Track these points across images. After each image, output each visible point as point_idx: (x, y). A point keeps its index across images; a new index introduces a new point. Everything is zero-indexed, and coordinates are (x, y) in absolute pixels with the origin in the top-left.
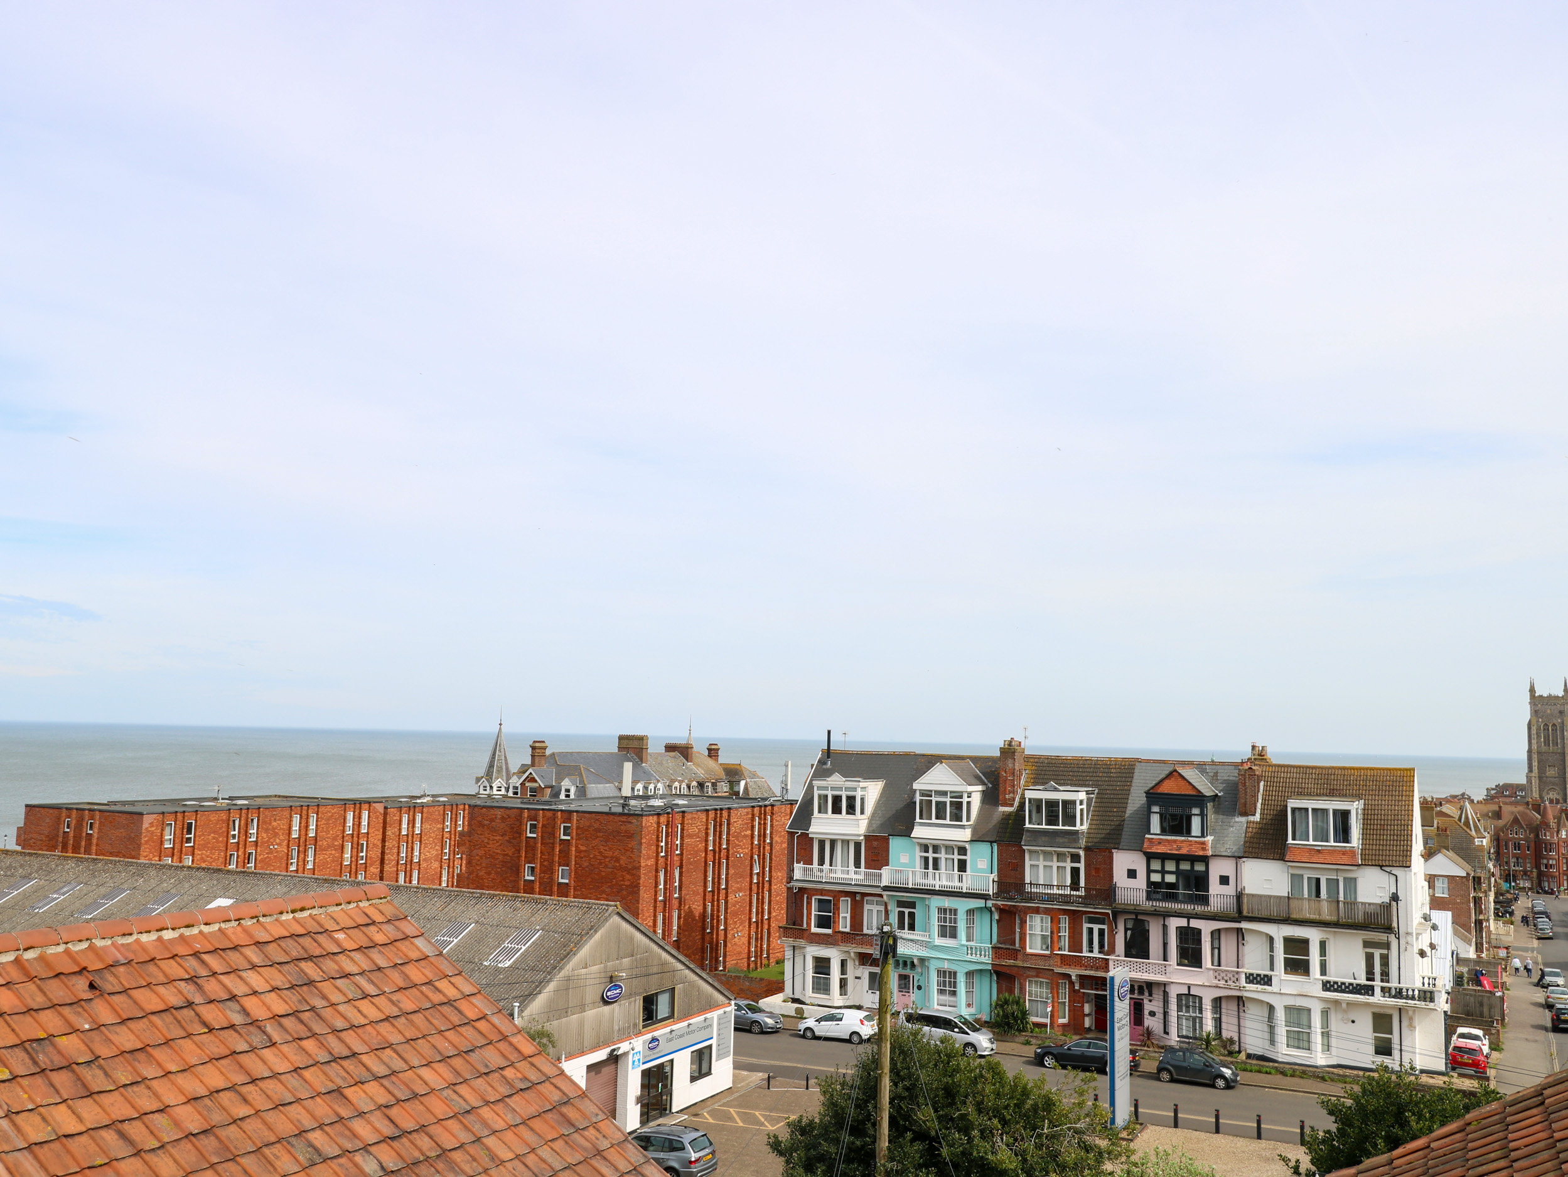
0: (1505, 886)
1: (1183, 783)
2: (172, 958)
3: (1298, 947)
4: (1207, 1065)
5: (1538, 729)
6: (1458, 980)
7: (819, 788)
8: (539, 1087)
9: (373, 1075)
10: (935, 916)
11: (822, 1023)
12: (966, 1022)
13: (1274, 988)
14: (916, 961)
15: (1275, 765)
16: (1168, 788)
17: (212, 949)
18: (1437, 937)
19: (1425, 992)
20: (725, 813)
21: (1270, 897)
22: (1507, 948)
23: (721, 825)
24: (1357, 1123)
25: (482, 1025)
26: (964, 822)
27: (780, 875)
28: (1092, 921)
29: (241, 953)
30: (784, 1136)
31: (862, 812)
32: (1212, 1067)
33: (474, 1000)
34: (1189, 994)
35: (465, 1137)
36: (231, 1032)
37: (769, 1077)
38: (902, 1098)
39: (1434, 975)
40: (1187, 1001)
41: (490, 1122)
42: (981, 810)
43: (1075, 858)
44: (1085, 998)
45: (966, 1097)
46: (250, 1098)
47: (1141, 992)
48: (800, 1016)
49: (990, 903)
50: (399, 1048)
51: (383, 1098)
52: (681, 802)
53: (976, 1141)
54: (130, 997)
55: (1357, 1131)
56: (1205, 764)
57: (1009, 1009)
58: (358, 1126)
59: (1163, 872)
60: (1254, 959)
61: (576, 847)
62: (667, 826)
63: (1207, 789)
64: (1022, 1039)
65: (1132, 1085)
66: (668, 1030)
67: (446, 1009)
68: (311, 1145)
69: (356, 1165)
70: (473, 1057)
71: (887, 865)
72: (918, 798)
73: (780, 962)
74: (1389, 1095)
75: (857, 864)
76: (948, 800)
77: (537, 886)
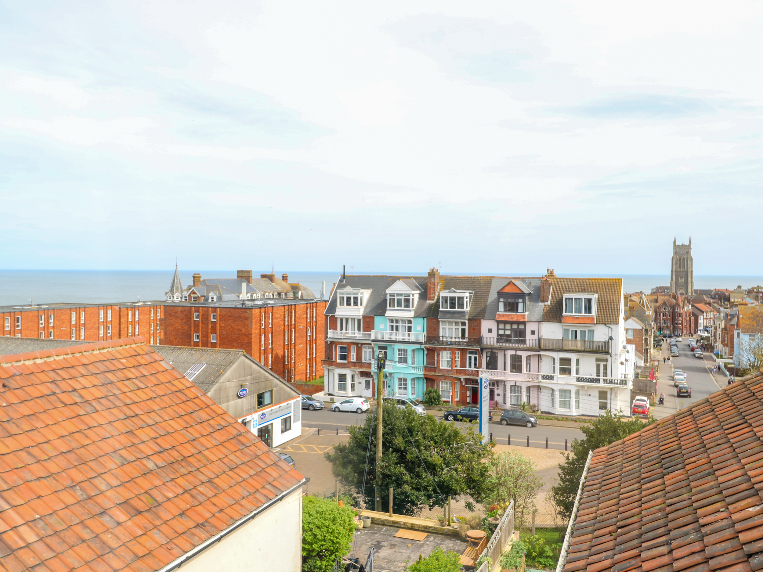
0: (658, 333)
1: (514, 287)
2: (42, 372)
3: (566, 362)
4: (524, 417)
5: (677, 260)
6: (637, 376)
7: (340, 293)
8: (226, 428)
9: (147, 424)
10: (397, 352)
11: (343, 404)
12: (412, 402)
13: (555, 381)
14: (387, 374)
15: (558, 278)
16: (508, 290)
17: (61, 367)
18: (628, 356)
19: (623, 381)
20: (293, 307)
21: (554, 340)
22: (658, 361)
23: (291, 313)
24: (596, 436)
25: (196, 401)
26: (411, 308)
27: (321, 336)
28: (471, 353)
29: (76, 369)
30: (332, 453)
31: (361, 305)
32: (525, 417)
33: (192, 389)
34: (515, 385)
35: (194, 451)
36: (75, 406)
37: (319, 430)
38: (388, 434)
39: (627, 373)
40: (515, 389)
41: (205, 444)
42: (419, 302)
43: (463, 324)
44: (467, 389)
45: (418, 432)
46: (89, 435)
47: (493, 385)
48: (332, 401)
49: (423, 346)
50: (158, 412)
51: (153, 435)
52: (271, 302)
53: (423, 452)
54: (24, 390)
55: (596, 439)
56: (525, 278)
57: (432, 395)
58: (142, 447)
59: (505, 329)
60: (546, 368)
61: (220, 325)
62: (265, 313)
63: (526, 290)
64: (438, 408)
65: (489, 427)
66: (270, 409)
67: (178, 394)
68: (121, 456)
69: (144, 465)
70: (194, 415)
71: (374, 329)
72: (388, 297)
73: (322, 377)
74: (611, 423)
75: (359, 329)
76: (403, 298)
77: (200, 344)
